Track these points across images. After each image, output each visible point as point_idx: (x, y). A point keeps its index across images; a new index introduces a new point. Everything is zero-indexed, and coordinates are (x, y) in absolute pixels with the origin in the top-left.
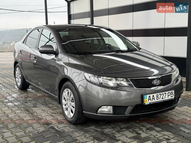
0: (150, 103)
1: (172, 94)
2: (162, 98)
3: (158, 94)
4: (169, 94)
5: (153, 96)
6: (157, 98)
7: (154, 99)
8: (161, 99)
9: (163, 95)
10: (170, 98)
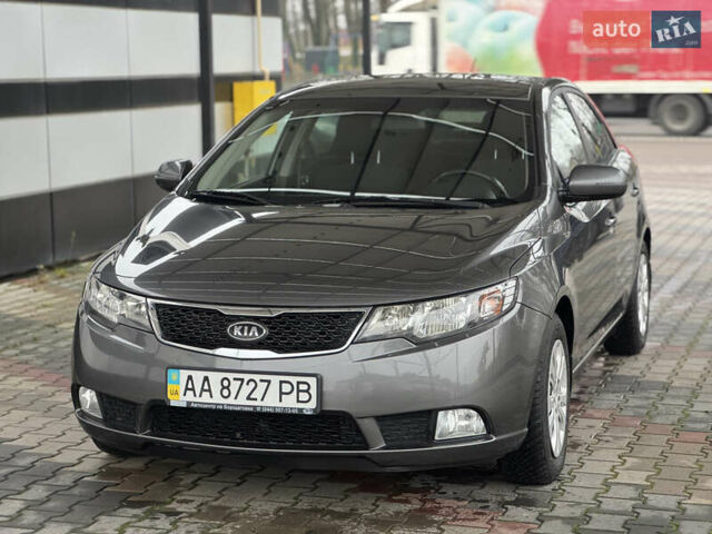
0: (189, 403)
1: (307, 391)
4: (286, 388)
5: (206, 379)
7: (209, 390)
8: (242, 401)
10: (290, 403)
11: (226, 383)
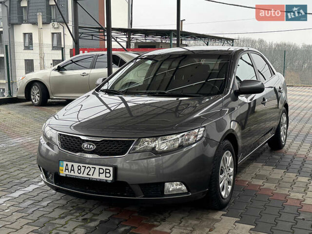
2: (87, 174)
3: (81, 165)
6: (79, 172)
9: (89, 169)
11: (79, 168)
